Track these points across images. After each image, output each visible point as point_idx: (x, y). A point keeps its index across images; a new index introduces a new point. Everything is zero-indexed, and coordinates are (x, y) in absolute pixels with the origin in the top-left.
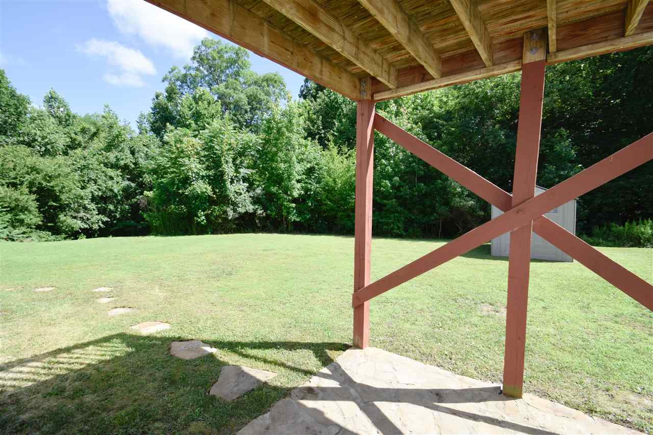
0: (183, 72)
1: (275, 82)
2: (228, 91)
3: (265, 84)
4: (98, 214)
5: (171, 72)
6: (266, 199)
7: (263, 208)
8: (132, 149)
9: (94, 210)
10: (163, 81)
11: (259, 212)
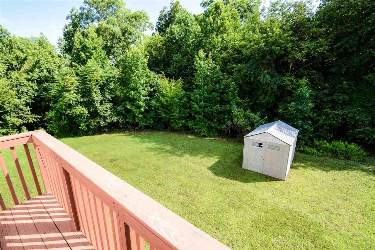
0: (80, 11)
1: (141, 18)
2: (108, 26)
3: (134, 20)
4: (31, 114)
5: (72, 12)
6: (125, 112)
7: (124, 118)
8: (49, 70)
9: (28, 111)
10: (67, 19)
11: (121, 121)
